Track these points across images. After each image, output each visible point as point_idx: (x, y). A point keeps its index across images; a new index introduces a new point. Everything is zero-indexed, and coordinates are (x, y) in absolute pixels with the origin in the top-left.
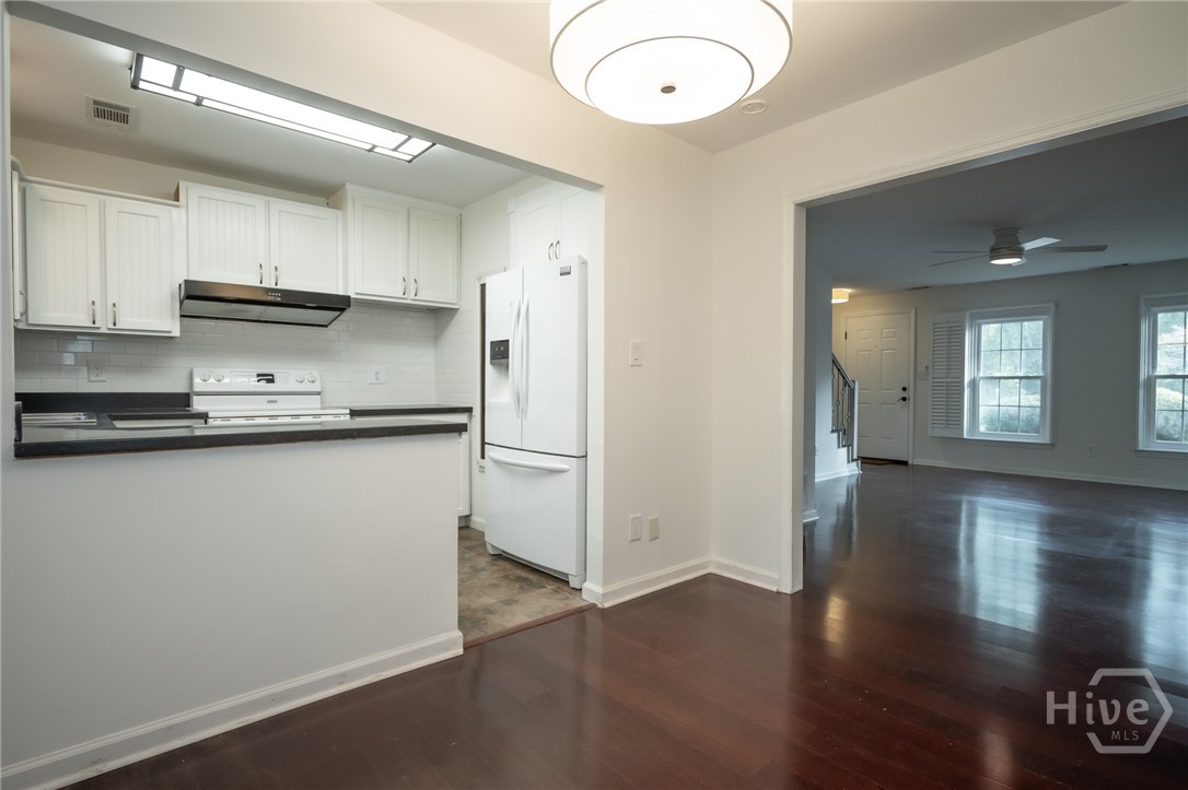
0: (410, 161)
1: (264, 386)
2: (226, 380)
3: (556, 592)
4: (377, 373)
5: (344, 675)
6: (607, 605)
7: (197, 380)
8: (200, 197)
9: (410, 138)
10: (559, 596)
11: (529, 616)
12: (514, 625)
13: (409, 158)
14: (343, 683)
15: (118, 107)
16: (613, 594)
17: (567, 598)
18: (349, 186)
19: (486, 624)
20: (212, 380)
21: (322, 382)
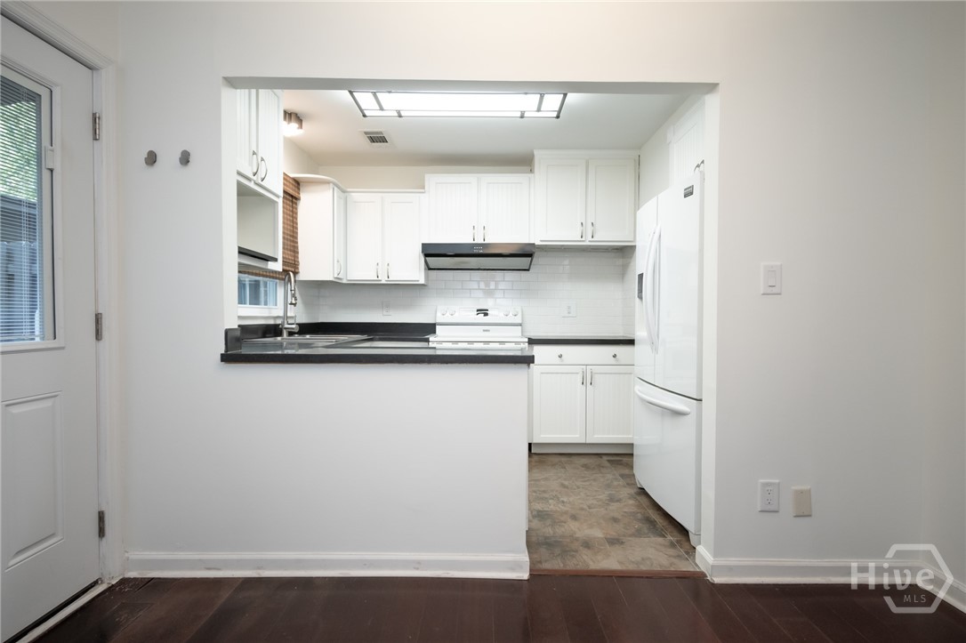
0: (558, 117)
1: (481, 318)
2: (457, 314)
3: (672, 545)
4: (569, 308)
5: (419, 562)
6: (717, 580)
7: (439, 314)
8: (437, 183)
9: (542, 96)
10: (672, 552)
11: (620, 563)
12: (598, 568)
13: (555, 114)
14: (418, 569)
15: (377, 133)
16: (730, 570)
17: (679, 556)
18: (536, 152)
19: (573, 556)
20: (448, 314)
21: (522, 315)
